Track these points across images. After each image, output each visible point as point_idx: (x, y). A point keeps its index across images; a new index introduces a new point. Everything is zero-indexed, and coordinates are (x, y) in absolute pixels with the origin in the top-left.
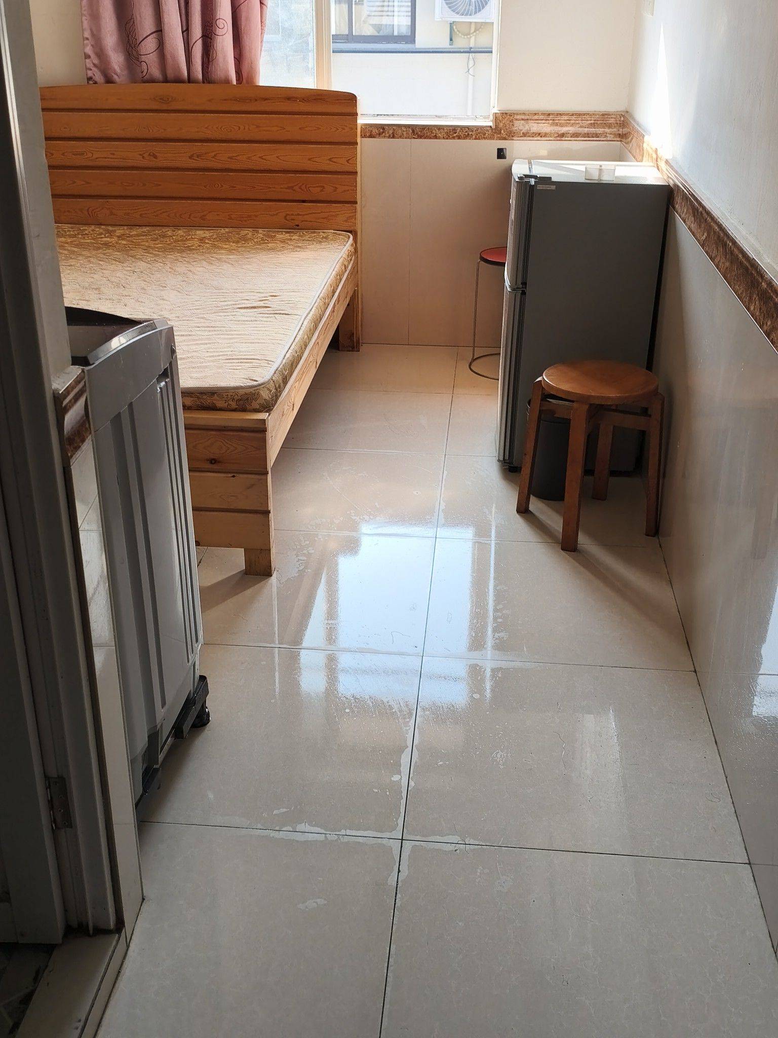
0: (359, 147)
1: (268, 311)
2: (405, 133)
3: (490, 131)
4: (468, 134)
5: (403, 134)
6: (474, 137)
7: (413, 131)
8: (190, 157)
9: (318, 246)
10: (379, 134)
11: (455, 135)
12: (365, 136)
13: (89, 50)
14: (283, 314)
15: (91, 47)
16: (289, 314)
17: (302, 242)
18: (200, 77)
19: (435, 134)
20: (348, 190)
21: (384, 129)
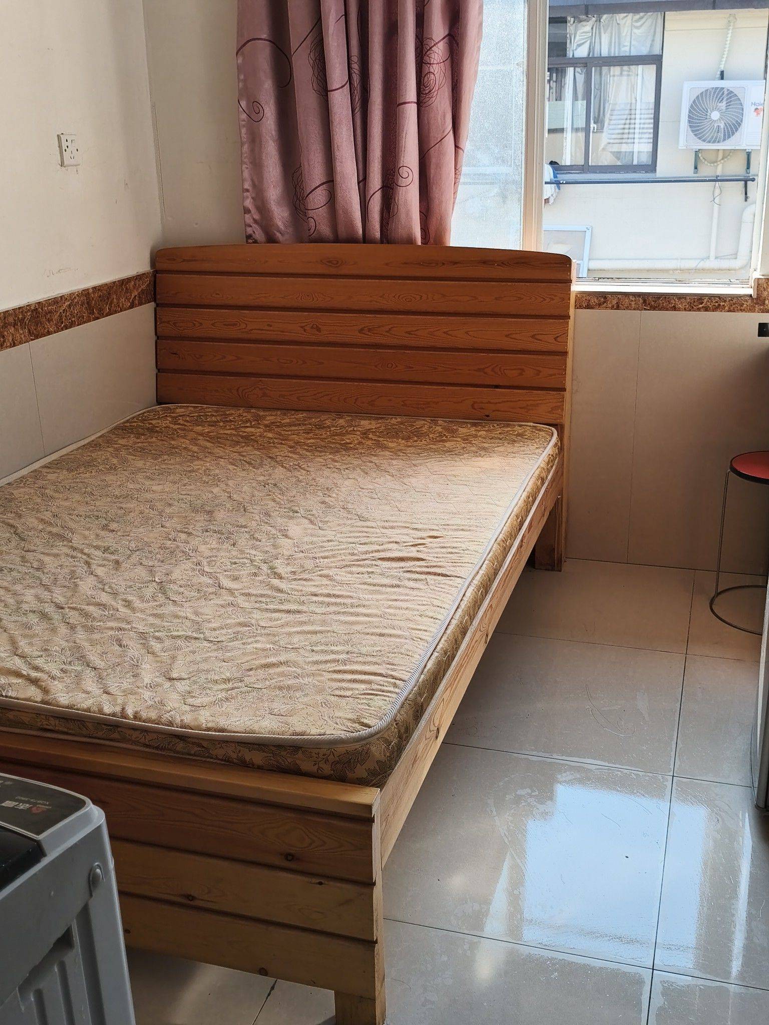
0: (571, 322)
1: (420, 567)
2: (633, 303)
3: (750, 301)
4: (719, 305)
5: (630, 304)
6: (727, 308)
7: (645, 301)
8: (361, 331)
9: (510, 448)
10: (600, 305)
11: (701, 306)
12: (581, 307)
13: (248, 203)
14: (439, 575)
15: (252, 200)
16: (447, 576)
17: (490, 441)
18: (378, 235)
19: (673, 305)
20: (555, 375)
21: (605, 298)
